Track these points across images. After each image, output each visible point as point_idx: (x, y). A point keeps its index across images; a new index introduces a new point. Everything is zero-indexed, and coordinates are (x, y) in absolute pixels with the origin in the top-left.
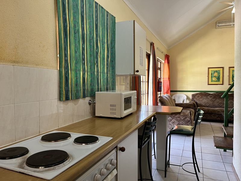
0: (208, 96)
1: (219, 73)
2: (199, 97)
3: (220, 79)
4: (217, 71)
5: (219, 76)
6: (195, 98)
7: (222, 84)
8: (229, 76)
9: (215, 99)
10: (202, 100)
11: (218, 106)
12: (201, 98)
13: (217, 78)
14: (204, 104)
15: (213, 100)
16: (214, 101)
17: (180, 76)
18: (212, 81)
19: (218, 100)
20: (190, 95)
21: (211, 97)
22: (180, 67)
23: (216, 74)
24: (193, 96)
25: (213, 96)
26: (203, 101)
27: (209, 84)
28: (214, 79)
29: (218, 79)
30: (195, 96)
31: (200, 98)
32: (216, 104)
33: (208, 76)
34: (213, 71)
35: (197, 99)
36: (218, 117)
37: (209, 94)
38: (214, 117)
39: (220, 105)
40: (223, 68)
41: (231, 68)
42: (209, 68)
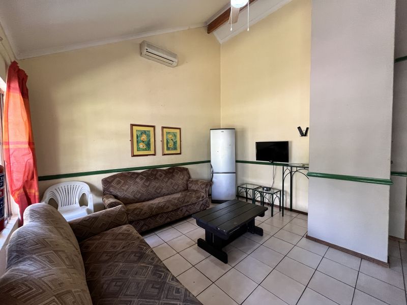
0: (137, 177)
1: (149, 136)
2: (119, 183)
3: (150, 145)
4: (144, 132)
5: (149, 141)
6: (112, 186)
7: (154, 155)
8: (162, 141)
9: (149, 182)
10: (128, 189)
12: (125, 184)
13: (146, 145)
14: (131, 197)
15: (147, 184)
16: (148, 186)
17: (65, 137)
18: (139, 149)
19: (153, 183)
20: (97, 181)
21: (142, 179)
22: (64, 115)
23: (144, 137)
24: (105, 181)
25: (145, 176)
26: (131, 189)
27: (134, 156)
28: (141, 145)
29: (148, 145)
30: (111, 183)
31: (122, 185)
32: (152, 190)
33: (132, 140)
34: (139, 131)
35: (116, 188)
36: (167, 218)
37: (138, 174)
38: (160, 221)
39: (158, 191)
40: (154, 127)
41: (165, 129)
42: (132, 125)
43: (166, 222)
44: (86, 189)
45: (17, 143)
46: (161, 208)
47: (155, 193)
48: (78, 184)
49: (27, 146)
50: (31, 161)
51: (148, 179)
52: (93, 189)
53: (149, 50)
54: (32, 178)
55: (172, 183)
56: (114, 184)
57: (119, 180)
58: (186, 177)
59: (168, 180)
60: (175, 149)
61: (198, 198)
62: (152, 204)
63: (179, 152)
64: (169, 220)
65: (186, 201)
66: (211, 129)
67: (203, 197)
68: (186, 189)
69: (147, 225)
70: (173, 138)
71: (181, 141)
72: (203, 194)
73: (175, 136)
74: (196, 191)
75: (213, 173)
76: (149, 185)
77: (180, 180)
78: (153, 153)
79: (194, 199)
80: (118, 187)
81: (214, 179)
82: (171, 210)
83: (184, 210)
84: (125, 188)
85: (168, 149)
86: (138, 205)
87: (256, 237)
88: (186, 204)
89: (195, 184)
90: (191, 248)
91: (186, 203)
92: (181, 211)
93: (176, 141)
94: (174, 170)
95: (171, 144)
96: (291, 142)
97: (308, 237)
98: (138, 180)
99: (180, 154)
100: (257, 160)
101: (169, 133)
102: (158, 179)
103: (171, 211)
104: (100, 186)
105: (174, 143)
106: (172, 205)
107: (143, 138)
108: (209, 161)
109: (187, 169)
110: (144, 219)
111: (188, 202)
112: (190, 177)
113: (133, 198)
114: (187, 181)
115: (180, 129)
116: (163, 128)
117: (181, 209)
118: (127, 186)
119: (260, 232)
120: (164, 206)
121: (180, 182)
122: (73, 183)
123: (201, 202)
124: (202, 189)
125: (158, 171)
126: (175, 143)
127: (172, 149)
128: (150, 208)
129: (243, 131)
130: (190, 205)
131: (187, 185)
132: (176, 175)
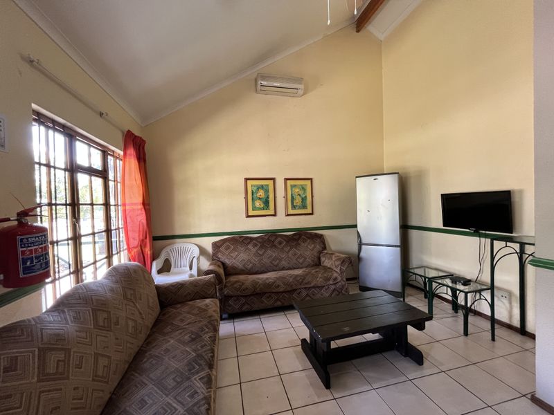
0: (249, 243)
1: (267, 191)
2: (228, 248)
3: (269, 203)
4: (262, 187)
5: (268, 197)
6: (220, 251)
7: (275, 215)
8: (286, 197)
9: (263, 250)
10: (237, 256)
11: (272, 265)
12: (234, 249)
13: (264, 203)
14: (241, 266)
15: (261, 253)
16: (261, 255)
17: (179, 196)
18: (254, 208)
19: (269, 252)
20: (207, 243)
21: (255, 245)
22: (178, 175)
23: (261, 193)
24: (215, 245)
25: (260, 242)
26: (237, 258)
27: (248, 216)
28: (258, 204)
29: (267, 203)
30: (219, 247)
31: (231, 251)
32: (266, 261)
33: (246, 198)
34: (254, 186)
35: (224, 254)
36: (278, 300)
37: (252, 239)
38: (267, 303)
39: (276, 263)
40: (274, 179)
41: (288, 181)
42: (246, 179)
43: (276, 305)
44: (196, 251)
45: (132, 204)
46: (268, 285)
48: (190, 246)
49: (141, 207)
50: (144, 221)
51: (262, 247)
52: (203, 251)
53: (264, 83)
54: (146, 238)
55: (295, 254)
56: (222, 249)
57: (228, 245)
58: (318, 247)
59: (291, 248)
60: (304, 207)
61: (328, 279)
62: (258, 279)
63: (311, 212)
64: (279, 303)
65: (306, 281)
66: (357, 177)
67: (335, 279)
68: (318, 264)
69: (248, 304)
70: (301, 192)
71: (312, 197)
72: (335, 275)
73: (304, 189)
74: (326, 269)
75: (360, 244)
76: (264, 253)
77: (308, 250)
78: (273, 213)
79: (319, 281)
80: (227, 252)
81: (363, 254)
82: (281, 290)
83: (304, 293)
84: (234, 255)
85: (294, 207)
86: (242, 277)
87: (406, 365)
88: (306, 286)
89: (329, 259)
91: (306, 284)
92: (299, 294)
93: (306, 197)
94: (302, 236)
95: (298, 201)
96: (521, 192)
97: (535, 400)
98: (250, 246)
99: (312, 214)
100: (444, 226)
101: (295, 185)
102: (275, 246)
103: (283, 292)
104: (210, 249)
105: (302, 199)
106: (284, 284)
107: (259, 194)
108: (355, 226)
109: (321, 236)
110: (246, 296)
111: (308, 283)
112: (325, 248)
113: (244, 268)
114: (320, 252)
115: (311, 179)
116: (286, 179)
117: (298, 291)
118: (237, 253)
119: (417, 357)
120: (273, 283)
121: (308, 253)
122: (185, 245)
123: (333, 287)
124: (336, 267)
125: (277, 236)
126: (304, 199)
127: (300, 208)
128: (255, 283)
129: (421, 175)
130: (313, 287)
131: (319, 258)
132: (303, 244)
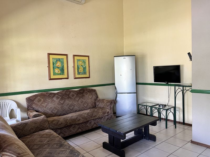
0: (53, 97)
1: (62, 63)
2: (39, 101)
3: (64, 71)
4: (59, 60)
5: (63, 67)
6: (34, 103)
7: (67, 78)
8: (74, 67)
9: (63, 100)
10: (47, 105)
12: (44, 101)
13: (60, 70)
15: (62, 102)
16: (63, 104)
18: (55, 74)
19: (67, 102)
20: (22, 99)
21: (58, 98)
23: (59, 64)
24: (28, 100)
25: (60, 96)
27: (51, 79)
28: (57, 71)
29: (62, 70)
30: (33, 101)
31: (42, 103)
32: (66, 107)
33: (49, 67)
34: (54, 59)
35: (37, 105)
36: (79, 128)
37: (54, 94)
38: (73, 131)
39: (71, 108)
40: (66, 55)
41: (75, 57)
42: (49, 54)
43: (78, 132)
44: (14, 106)
46: (74, 120)
47: (69, 109)
48: (8, 101)
51: (62, 98)
55: (82, 102)
56: (36, 101)
57: (39, 99)
58: (94, 97)
59: (79, 99)
60: (85, 73)
61: (104, 113)
62: (66, 117)
63: (88, 76)
64: (80, 130)
66: (114, 57)
67: (108, 113)
68: (94, 106)
69: (63, 133)
70: (83, 64)
71: (89, 67)
72: (108, 110)
73: (84, 62)
74: (102, 108)
75: (117, 93)
76: (64, 102)
77: (89, 99)
78: (66, 77)
79: (100, 114)
80: (39, 104)
81: (118, 99)
83: (93, 123)
84: (44, 105)
85: (79, 73)
86: (56, 118)
88: (95, 118)
89: (102, 102)
90: (98, 149)
91: (94, 117)
92: (90, 123)
93: (86, 67)
94: (83, 91)
95: (81, 70)
97: (192, 142)
98: (55, 99)
99: (89, 77)
100: (154, 82)
101: (79, 60)
102: (71, 98)
103: (82, 123)
104: (25, 104)
105: (84, 68)
106: (83, 118)
107: (58, 64)
108: (114, 84)
109: (95, 91)
110: (61, 129)
111: (95, 116)
112: (97, 97)
113: (51, 113)
114: (95, 100)
115: (88, 56)
116: (74, 56)
117: (90, 122)
118: (46, 104)
121: (89, 101)
122: (4, 101)
123: (107, 117)
124: (108, 106)
125: (70, 92)
126: (84, 69)
127: (82, 74)
128: (66, 120)
129: (143, 57)
130: (97, 119)
131: (95, 103)
132: (86, 95)
